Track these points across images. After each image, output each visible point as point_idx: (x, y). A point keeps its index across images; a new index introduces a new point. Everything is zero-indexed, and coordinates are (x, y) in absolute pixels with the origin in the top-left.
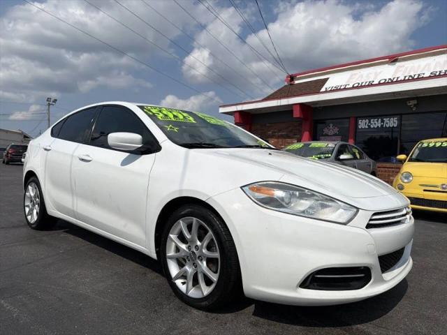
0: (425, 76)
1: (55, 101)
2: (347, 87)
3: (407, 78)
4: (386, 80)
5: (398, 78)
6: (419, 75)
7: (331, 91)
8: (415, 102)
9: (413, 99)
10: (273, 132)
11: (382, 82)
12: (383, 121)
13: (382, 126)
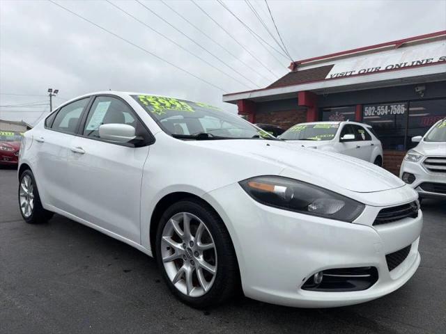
0: (433, 61)
1: (56, 91)
2: (353, 73)
3: (415, 64)
4: (393, 66)
5: (405, 64)
6: (427, 60)
7: (336, 78)
8: (423, 88)
9: (421, 85)
10: (277, 121)
11: (389, 68)
12: (389, 108)
13: (389, 113)
